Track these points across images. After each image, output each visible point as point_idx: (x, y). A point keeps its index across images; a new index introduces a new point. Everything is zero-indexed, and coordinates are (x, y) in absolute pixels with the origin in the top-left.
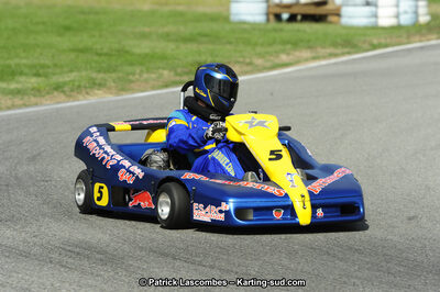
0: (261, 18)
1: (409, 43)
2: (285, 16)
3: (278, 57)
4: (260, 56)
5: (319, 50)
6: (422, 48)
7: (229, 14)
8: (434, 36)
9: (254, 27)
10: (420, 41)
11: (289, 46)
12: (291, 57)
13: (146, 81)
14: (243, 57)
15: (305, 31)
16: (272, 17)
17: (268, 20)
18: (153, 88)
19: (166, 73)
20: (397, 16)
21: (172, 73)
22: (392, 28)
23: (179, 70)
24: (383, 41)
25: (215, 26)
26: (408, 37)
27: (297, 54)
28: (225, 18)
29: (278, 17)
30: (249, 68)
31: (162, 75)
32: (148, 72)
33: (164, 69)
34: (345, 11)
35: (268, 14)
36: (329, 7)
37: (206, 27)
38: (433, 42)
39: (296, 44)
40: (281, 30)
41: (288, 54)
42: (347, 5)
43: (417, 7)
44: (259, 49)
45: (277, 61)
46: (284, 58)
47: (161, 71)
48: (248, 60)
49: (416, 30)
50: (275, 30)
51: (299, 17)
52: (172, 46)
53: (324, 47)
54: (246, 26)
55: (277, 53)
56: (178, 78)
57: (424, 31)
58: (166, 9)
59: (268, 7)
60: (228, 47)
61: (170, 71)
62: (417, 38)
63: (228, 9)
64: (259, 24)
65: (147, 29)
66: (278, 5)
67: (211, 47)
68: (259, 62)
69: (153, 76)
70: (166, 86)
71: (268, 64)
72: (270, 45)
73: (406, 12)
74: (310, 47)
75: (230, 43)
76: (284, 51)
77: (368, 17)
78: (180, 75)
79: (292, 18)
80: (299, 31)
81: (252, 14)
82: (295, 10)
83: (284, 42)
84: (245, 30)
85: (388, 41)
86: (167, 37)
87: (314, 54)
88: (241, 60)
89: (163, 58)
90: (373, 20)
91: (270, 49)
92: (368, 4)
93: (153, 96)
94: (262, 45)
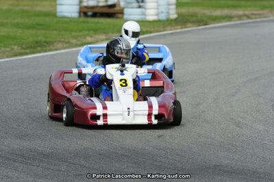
0: (75, 15)
1: (164, 31)
2: (90, 14)
3: (85, 38)
4: (75, 38)
5: (110, 34)
6: (171, 34)
7: (56, 12)
8: (179, 27)
9: (71, 20)
10: (171, 30)
11: (92, 32)
12: (93, 38)
13: (3, 52)
14: (64, 38)
15: (101, 23)
16: (82, 14)
17: (80, 16)
18: (8, 57)
19: (16, 47)
20: (157, 15)
21: (20, 48)
22: (154, 21)
23: (24, 46)
24: (149, 29)
25: (47, 19)
26: (164, 28)
27: (97, 36)
28: (53, 15)
29: (85, 14)
30: (67, 45)
31: (13, 49)
32: (5, 47)
33: (14, 45)
34: (126, 11)
35: (80, 12)
36: (117, 8)
37: (41, 20)
38: (179, 30)
39: (96, 31)
40: (87, 22)
41: (91, 37)
42: (128, 7)
43: (169, 9)
44: (73, 34)
45: (85, 41)
46: (89, 39)
47: (13, 46)
48: (67, 40)
49: (168, 23)
50: (84, 22)
51: (98, 15)
52: (20, 31)
53: (113, 33)
54: (66, 19)
55: (85, 36)
56: (23, 51)
57: (173, 24)
58: (17, 8)
59: (81, 8)
60: (55, 32)
61: (18, 46)
62: (169, 28)
63: (55, 9)
64: (74, 18)
65: (5, 21)
66: (86, 7)
67: (44, 32)
68: (74, 41)
69: (8, 49)
70: (16, 55)
71: (79, 43)
72: (81, 31)
73: (162, 12)
74: (104, 33)
75: (56, 30)
76: (89, 35)
77: (141, 15)
78: (25, 49)
79: (95, 15)
80: (98, 23)
81: (70, 12)
82: (96, 10)
83: (89, 30)
84: (65, 22)
85: (152, 29)
86: (17, 25)
87: (107, 37)
88: (62, 40)
89: (14, 38)
90: (143, 17)
91: (80, 34)
92: (140, 7)
93: (7, 61)
94: (76, 31)
